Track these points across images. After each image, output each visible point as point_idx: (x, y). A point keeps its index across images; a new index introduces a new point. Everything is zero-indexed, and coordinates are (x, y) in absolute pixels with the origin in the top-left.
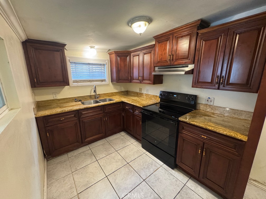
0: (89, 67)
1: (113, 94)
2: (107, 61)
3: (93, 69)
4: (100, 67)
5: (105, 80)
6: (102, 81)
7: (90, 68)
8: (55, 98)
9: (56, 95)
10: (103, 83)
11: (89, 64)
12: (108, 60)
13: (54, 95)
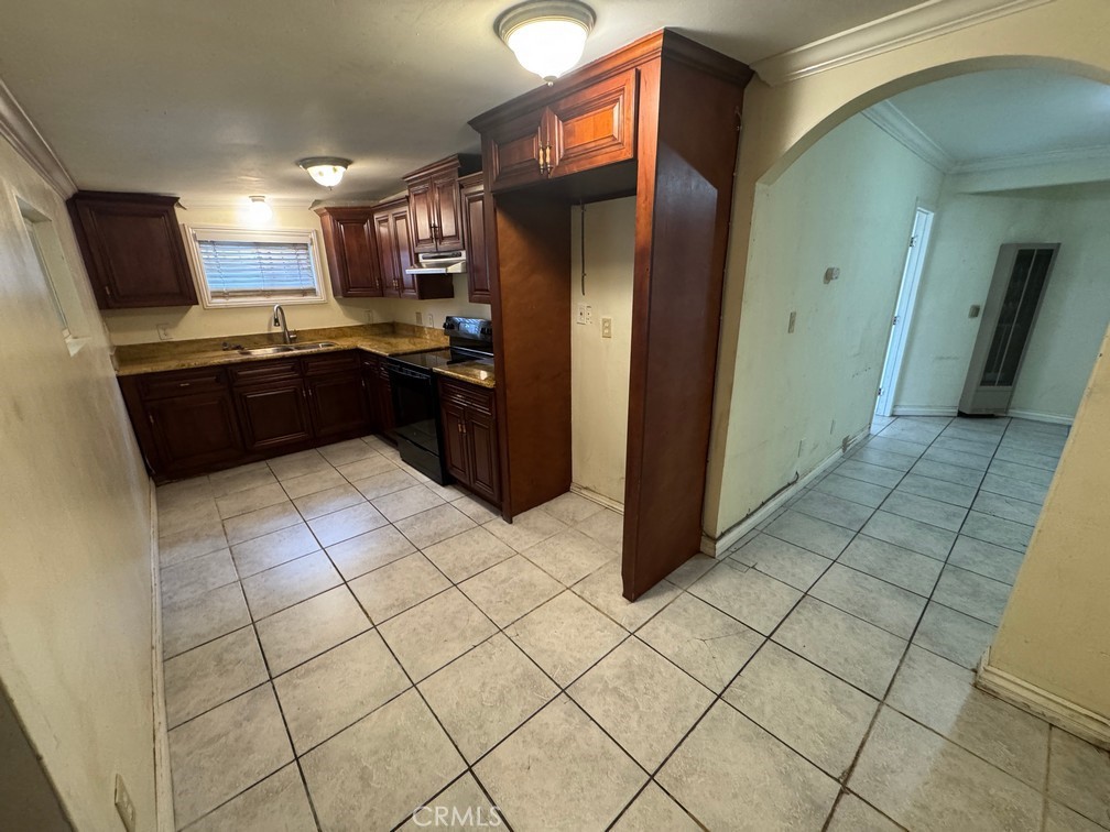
0: (260, 253)
1: (341, 332)
2: (313, 236)
3: (270, 259)
4: (294, 252)
5: (312, 291)
6: (304, 292)
7: (263, 256)
8: (165, 339)
9: (168, 331)
10: (309, 299)
11: (257, 245)
12: (317, 232)
13: (162, 332)
